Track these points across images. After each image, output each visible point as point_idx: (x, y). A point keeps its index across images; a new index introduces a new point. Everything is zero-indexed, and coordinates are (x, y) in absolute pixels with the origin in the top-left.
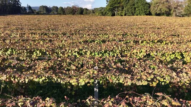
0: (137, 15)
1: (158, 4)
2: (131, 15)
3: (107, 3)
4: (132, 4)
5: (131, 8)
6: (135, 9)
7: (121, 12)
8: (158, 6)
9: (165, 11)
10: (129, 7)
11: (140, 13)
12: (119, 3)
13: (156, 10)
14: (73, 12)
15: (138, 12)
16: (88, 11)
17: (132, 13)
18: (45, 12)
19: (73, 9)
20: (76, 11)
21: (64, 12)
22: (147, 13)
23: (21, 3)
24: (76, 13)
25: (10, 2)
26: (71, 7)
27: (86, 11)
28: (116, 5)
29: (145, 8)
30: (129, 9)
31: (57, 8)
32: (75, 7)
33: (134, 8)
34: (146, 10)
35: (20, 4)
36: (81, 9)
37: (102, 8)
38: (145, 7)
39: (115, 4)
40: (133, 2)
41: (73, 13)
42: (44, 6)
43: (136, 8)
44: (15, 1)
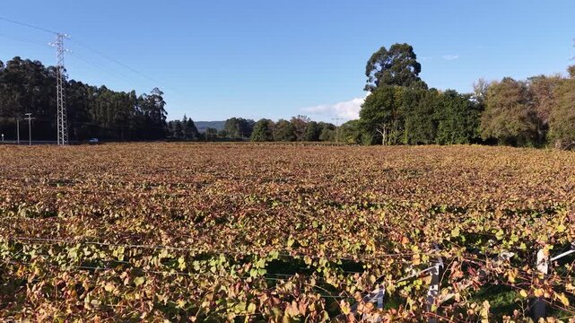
0: (442, 143)
4: (425, 109)
5: (424, 121)
6: (435, 123)
7: (396, 132)
11: (450, 136)
12: (389, 108)
14: (293, 134)
15: (444, 132)
18: (236, 134)
19: (294, 127)
20: (299, 133)
22: (474, 137)
23: (166, 113)
24: (300, 138)
26: (288, 120)
28: (381, 114)
33: (433, 121)
34: (470, 128)
36: (316, 124)
39: (379, 109)
40: (427, 105)
43: (438, 121)
44: (154, 106)
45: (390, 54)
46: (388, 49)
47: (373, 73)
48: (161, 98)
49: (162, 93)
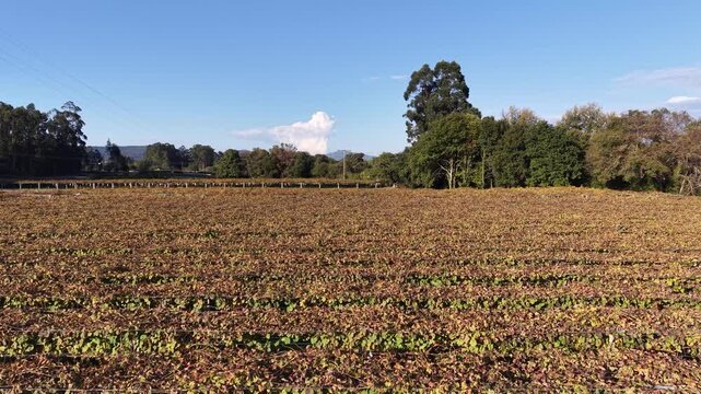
0: (537, 184)
1: (622, 148)
2: (513, 182)
3: (409, 141)
5: (514, 158)
6: (527, 161)
7: (469, 171)
8: (625, 152)
9: (657, 172)
10: (504, 154)
11: (548, 176)
12: (463, 141)
13: (618, 168)
14: (277, 168)
15: (539, 172)
16: (330, 165)
17: (517, 176)
19: (277, 159)
20: (284, 166)
21: (242, 168)
22: (574, 177)
23: (86, 137)
24: (286, 172)
25: (47, 131)
26: (267, 150)
27: (324, 166)
28: (452, 148)
29: (567, 159)
30: (503, 163)
31: (209, 151)
32: (283, 150)
33: (525, 158)
34: (568, 167)
35: (82, 138)
36: (305, 155)
37: (391, 156)
38: (566, 155)
39: (449, 142)
40: (517, 139)
41: (275, 171)
42: (164, 145)
43: (530, 157)
44: (67, 128)
45: (436, 73)
46: (432, 68)
47: (413, 96)
48: (77, 117)
49: (78, 109)
